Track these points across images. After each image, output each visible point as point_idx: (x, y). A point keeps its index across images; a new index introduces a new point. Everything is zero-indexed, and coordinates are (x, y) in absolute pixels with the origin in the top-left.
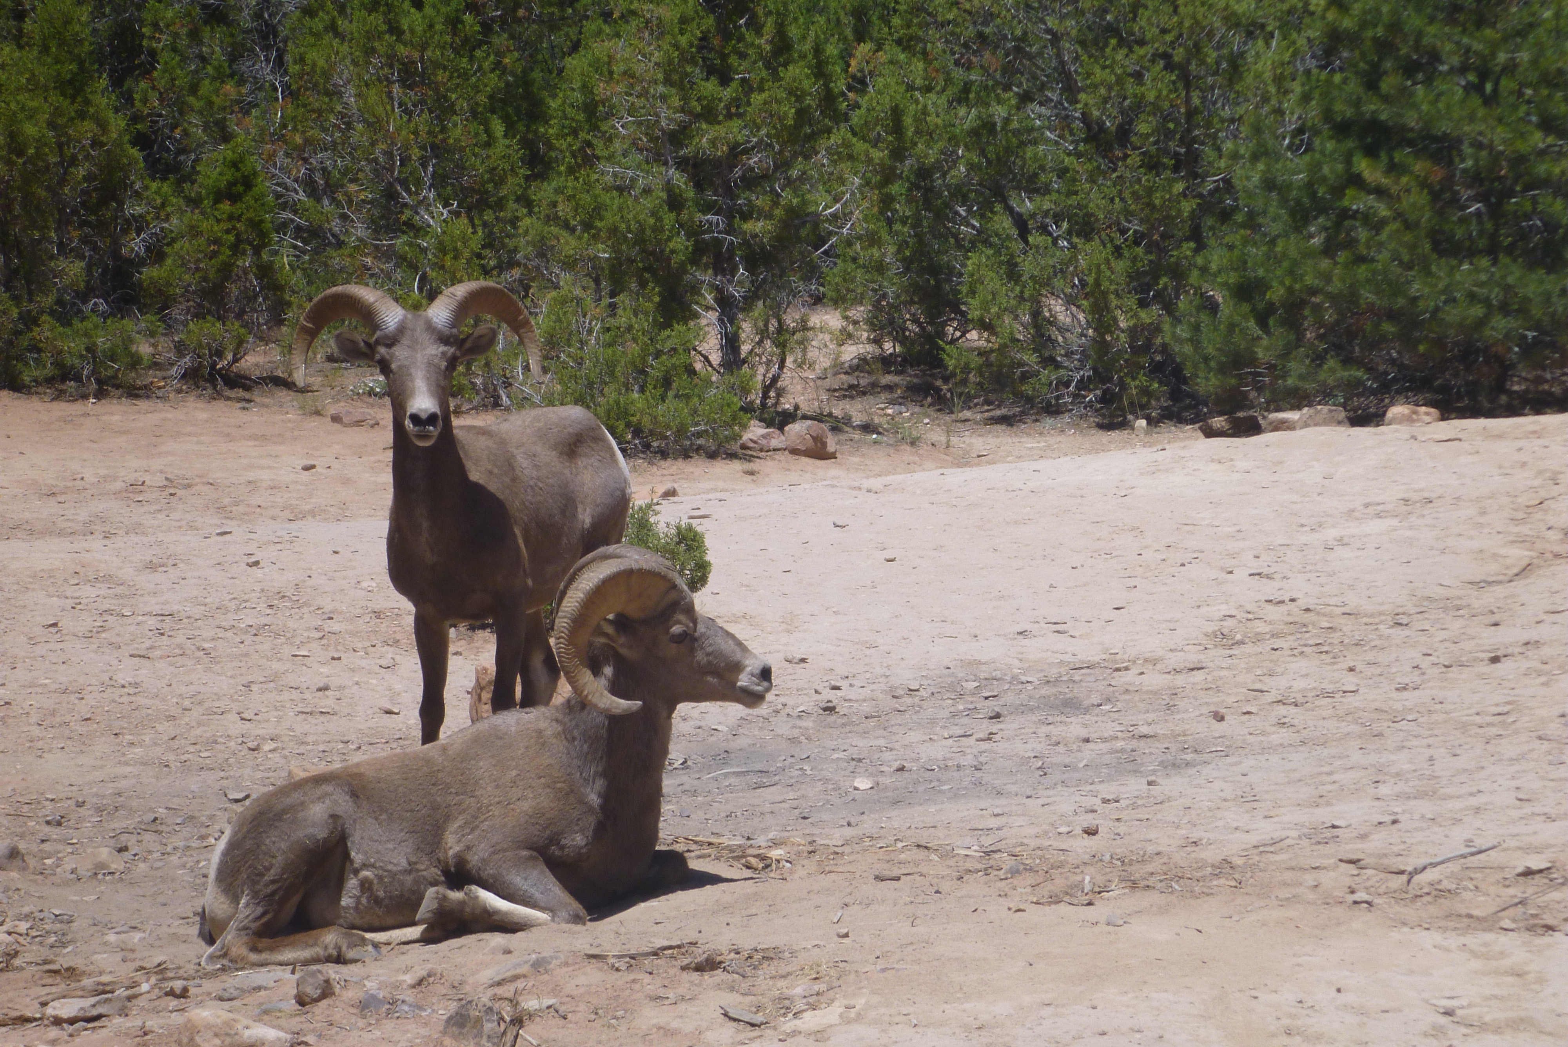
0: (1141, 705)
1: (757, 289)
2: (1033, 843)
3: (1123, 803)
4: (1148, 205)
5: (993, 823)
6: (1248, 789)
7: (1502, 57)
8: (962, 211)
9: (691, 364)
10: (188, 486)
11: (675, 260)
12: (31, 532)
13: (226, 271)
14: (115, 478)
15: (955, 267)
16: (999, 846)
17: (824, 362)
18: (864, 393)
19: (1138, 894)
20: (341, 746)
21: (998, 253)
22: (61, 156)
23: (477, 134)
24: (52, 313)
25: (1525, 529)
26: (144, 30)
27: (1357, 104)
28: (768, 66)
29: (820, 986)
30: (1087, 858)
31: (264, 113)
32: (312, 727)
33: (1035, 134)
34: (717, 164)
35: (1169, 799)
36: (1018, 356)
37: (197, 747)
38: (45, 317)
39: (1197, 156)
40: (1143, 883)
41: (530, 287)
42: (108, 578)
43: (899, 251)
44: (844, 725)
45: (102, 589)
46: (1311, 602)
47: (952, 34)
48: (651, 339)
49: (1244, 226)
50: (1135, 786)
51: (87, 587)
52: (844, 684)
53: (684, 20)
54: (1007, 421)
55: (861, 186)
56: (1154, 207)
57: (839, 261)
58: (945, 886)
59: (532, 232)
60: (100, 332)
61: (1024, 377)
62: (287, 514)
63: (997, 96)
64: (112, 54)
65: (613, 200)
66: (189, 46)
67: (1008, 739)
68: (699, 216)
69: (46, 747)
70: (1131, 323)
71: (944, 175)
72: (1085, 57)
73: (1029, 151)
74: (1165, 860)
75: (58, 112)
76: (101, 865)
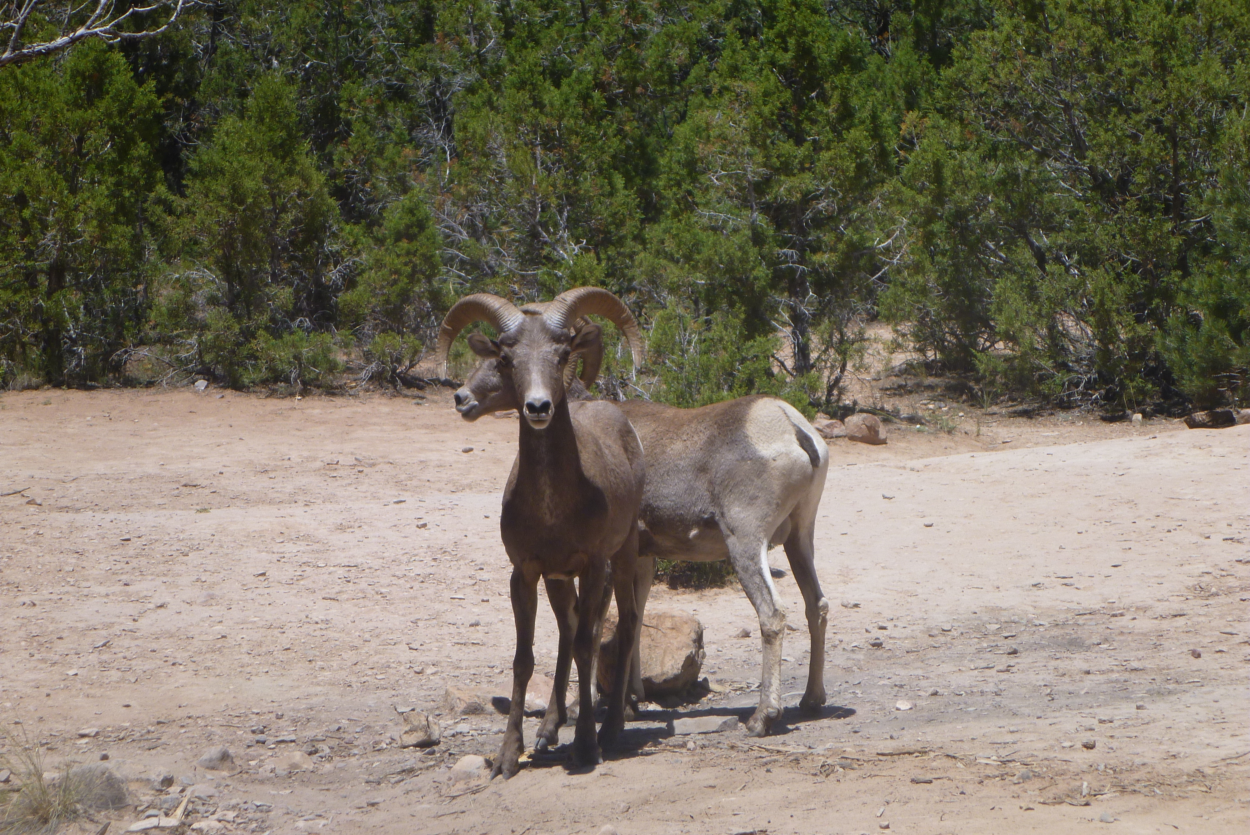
0: (1133, 645)
1: (824, 309)
2: (1042, 755)
3: (1116, 723)
4: (1143, 240)
5: (1009, 738)
6: (1218, 713)
8: (991, 245)
9: (769, 368)
10: (373, 465)
11: (758, 285)
12: (247, 501)
13: (405, 297)
14: (315, 459)
15: (985, 290)
16: (1014, 757)
17: (878, 367)
18: (911, 392)
19: (1126, 797)
20: (488, 670)
21: (1021, 278)
22: (274, 204)
23: (602, 187)
24: (267, 328)
26: (341, 105)
28: (834, 130)
30: (1085, 767)
31: (436, 171)
32: (465, 656)
33: (1051, 184)
34: (792, 207)
35: (1154, 721)
36: (1037, 362)
37: (375, 671)
38: (261, 332)
39: (1183, 202)
40: (1130, 788)
41: (643, 307)
42: (307, 537)
43: (940, 277)
44: (889, 658)
45: (302, 546)
47: (985, 104)
48: (738, 348)
49: (1220, 257)
50: (1126, 709)
51: (291, 544)
52: (889, 625)
53: (766, 94)
54: (1027, 414)
55: (909, 224)
56: (1149, 242)
57: (891, 286)
58: (969, 789)
59: (645, 264)
60: (305, 344)
61: (1042, 379)
62: (450, 487)
63: (1020, 153)
64: (316, 124)
65: (709, 238)
66: (377, 118)
67: (1023, 671)
68: (777, 250)
69: (254, 672)
70: (1130, 335)
71: (976, 217)
72: (1091, 122)
73: (1047, 197)
74: (1149, 769)
75: (271, 169)
76: (294, 766)
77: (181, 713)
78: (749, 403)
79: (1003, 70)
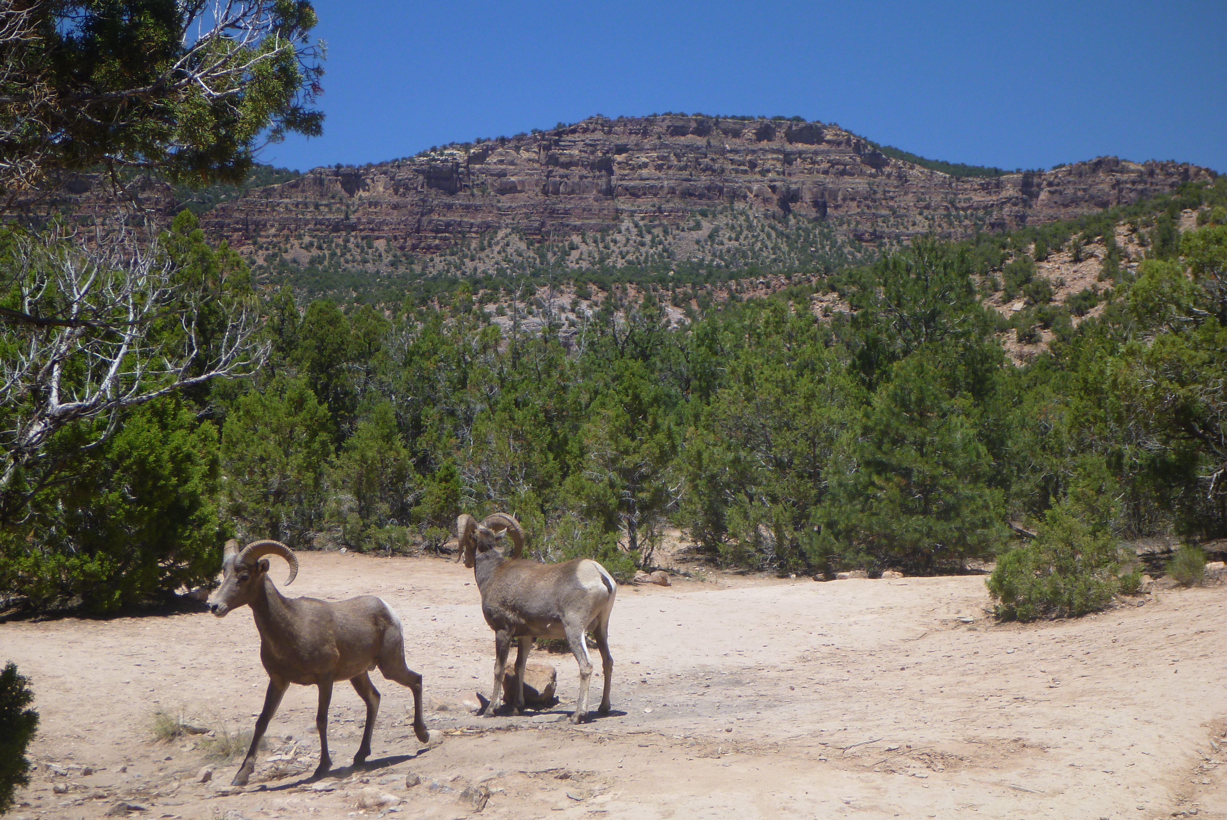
0: (765, 683)
1: (643, 519)
2: (704, 735)
3: (745, 720)
4: (798, 491)
5: (693, 726)
6: (794, 716)
7: (928, 439)
8: (728, 492)
9: (616, 548)
10: (419, 590)
11: (611, 508)
15: (724, 513)
16: (691, 735)
18: (688, 562)
19: (738, 755)
20: (453, 690)
21: (741, 508)
22: (382, 464)
23: (542, 459)
24: (376, 524)
25: (926, 620)
26: (423, 418)
27: (873, 455)
28: (650, 434)
29: (606, 786)
30: (723, 740)
31: (466, 450)
32: (444, 683)
34: (629, 471)
35: (763, 719)
36: (747, 548)
38: (373, 525)
39: (818, 473)
40: (741, 751)
43: (702, 507)
44: (648, 688)
46: (839, 646)
47: (725, 424)
48: (600, 538)
50: (752, 714)
52: (652, 672)
53: (617, 416)
54: (742, 574)
55: (685, 480)
56: (801, 492)
58: (665, 750)
60: (394, 531)
61: (749, 556)
63: (742, 448)
65: (588, 484)
66: (439, 424)
67: (710, 695)
68: (621, 491)
70: (791, 537)
71: (721, 478)
72: (775, 434)
73: (754, 469)
74: (753, 742)
75: (381, 447)
76: (352, 733)
77: (304, 706)
78: (578, 562)
79: (733, 408)
